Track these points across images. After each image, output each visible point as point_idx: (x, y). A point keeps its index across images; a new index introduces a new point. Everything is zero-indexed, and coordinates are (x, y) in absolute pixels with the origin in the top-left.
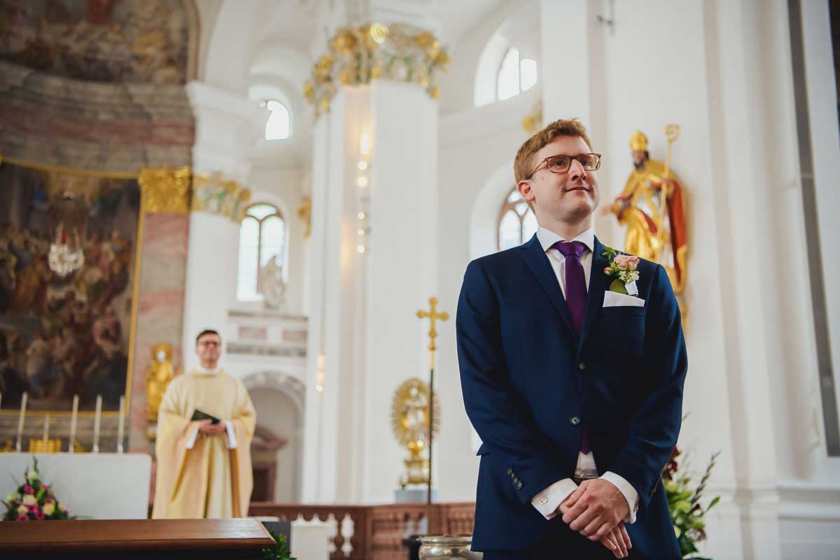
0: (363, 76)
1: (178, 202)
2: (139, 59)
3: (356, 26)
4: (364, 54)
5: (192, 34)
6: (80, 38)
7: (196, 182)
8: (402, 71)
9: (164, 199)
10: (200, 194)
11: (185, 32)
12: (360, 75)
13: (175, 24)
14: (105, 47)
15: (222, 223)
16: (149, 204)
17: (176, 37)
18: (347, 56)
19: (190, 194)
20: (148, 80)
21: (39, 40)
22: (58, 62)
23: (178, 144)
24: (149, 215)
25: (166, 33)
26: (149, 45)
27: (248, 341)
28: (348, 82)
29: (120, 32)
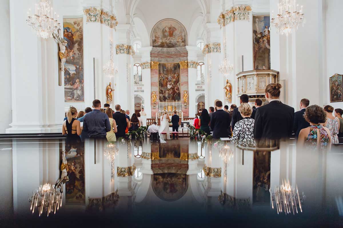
0: (210, 52)
1: (186, 66)
2: (178, 42)
3: (208, 44)
4: (210, 48)
5: (186, 36)
6: (169, 39)
7: (188, 63)
8: (215, 50)
9: (183, 66)
10: (189, 65)
11: (185, 36)
12: (209, 52)
13: (183, 35)
14: (172, 41)
15: (193, 69)
16: (181, 67)
17: (183, 37)
18: (207, 49)
19: (188, 65)
20: (179, 46)
21: (162, 42)
22: (165, 45)
23: (185, 56)
24: (182, 69)
25: (182, 36)
26: (179, 39)
27: (199, 89)
28: (207, 53)
29: (174, 38)
